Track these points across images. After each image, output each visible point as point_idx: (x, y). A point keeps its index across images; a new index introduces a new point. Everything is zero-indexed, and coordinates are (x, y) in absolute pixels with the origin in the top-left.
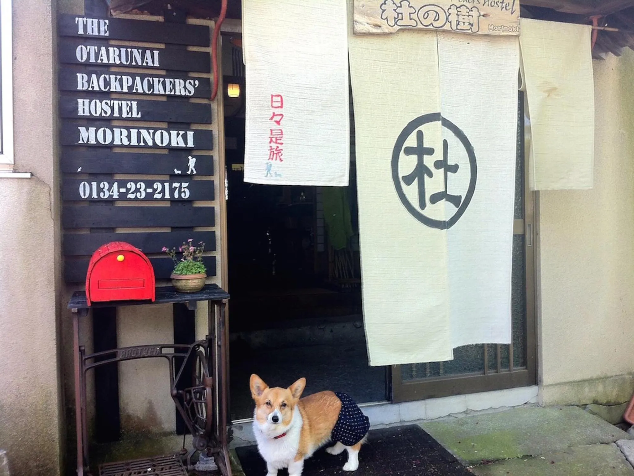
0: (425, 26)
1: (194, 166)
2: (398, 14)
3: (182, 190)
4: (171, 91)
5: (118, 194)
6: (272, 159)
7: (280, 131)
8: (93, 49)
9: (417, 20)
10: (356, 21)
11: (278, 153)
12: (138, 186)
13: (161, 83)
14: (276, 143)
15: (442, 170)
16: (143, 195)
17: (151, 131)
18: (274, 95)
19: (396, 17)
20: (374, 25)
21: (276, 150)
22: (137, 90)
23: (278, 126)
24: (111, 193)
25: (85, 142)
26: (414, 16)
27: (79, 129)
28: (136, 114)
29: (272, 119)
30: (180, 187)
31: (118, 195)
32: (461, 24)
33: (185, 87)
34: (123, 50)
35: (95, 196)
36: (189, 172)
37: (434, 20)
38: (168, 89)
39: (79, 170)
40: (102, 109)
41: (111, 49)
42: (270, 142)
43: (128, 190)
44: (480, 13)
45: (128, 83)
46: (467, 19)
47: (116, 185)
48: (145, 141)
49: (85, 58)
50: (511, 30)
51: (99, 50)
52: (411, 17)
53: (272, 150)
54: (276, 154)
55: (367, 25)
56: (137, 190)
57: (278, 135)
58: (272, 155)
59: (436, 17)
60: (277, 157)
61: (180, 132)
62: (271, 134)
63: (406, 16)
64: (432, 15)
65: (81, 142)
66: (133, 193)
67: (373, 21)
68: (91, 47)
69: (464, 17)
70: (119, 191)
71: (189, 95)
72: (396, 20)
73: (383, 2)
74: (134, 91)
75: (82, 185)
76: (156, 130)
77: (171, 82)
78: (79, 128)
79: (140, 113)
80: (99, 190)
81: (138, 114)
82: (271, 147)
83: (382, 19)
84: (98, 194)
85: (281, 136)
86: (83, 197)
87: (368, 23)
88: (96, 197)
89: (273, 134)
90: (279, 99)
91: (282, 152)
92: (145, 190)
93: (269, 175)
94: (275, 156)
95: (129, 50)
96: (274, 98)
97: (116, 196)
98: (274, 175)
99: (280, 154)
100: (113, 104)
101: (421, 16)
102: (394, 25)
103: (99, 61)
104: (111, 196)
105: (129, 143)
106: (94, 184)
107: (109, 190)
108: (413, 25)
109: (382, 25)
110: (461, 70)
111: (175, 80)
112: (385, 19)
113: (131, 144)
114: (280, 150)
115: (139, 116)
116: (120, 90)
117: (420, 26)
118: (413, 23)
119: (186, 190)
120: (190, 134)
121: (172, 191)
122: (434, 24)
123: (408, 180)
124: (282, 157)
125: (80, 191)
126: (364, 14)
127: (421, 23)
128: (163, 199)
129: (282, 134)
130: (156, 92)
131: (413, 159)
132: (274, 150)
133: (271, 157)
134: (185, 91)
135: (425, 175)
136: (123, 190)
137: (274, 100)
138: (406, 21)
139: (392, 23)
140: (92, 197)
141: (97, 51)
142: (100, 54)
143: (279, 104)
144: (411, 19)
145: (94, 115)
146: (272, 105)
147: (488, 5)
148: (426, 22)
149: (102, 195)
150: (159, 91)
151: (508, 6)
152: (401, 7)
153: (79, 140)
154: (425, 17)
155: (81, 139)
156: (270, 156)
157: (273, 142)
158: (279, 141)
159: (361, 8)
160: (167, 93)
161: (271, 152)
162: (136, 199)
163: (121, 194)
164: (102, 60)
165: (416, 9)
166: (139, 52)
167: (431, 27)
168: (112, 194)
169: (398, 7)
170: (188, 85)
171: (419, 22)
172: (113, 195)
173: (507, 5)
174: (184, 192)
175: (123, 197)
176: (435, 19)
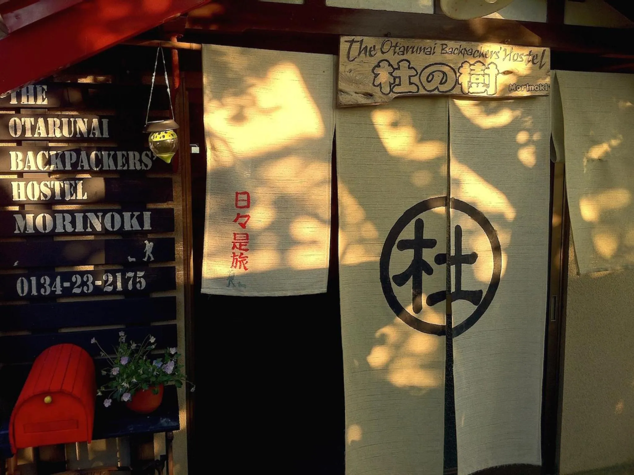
0: (428, 91)
1: (151, 251)
2: (395, 78)
3: (138, 280)
4: (123, 165)
5: (61, 289)
6: (235, 267)
7: (245, 236)
8: (28, 121)
9: (419, 84)
10: (341, 91)
11: (242, 261)
12: (85, 279)
13: (111, 156)
14: (240, 249)
15: (444, 266)
16: (91, 288)
17: (100, 214)
18: (238, 192)
19: (392, 81)
20: (364, 94)
21: (240, 257)
22: (82, 166)
23: (244, 230)
24: (53, 289)
25: (22, 231)
26: (415, 80)
27: (15, 217)
28: (82, 195)
29: (235, 221)
30: (135, 277)
31: (61, 291)
32: (474, 86)
33: (141, 161)
34: (65, 120)
35: (34, 292)
36: (145, 259)
37: (441, 83)
38: (120, 163)
39: (16, 264)
40: (41, 192)
41: (50, 120)
42: (233, 248)
43: (73, 284)
44: (498, 71)
45: (71, 160)
46: (481, 79)
47: (58, 279)
48: (92, 226)
49: (19, 133)
50: (538, 89)
51: (36, 122)
52: (411, 81)
53: (235, 258)
54: (240, 262)
55: (354, 94)
56: (84, 284)
57: (242, 240)
58: (235, 263)
59: (443, 79)
60: (240, 266)
61: (134, 213)
62: (235, 239)
63: (405, 80)
64: (438, 77)
65: (17, 232)
66: (79, 287)
67: (363, 89)
68: (26, 119)
69: (478, 77)
70: (62, 286)
71: (145, 169)
72: (392, 86)
73: (376, 64)
74: (79, 168)
75: (19, 281)
76: (105, 212)
77: (123, 155)
78: (14, 215)
79: (86, 193)
80: (40, 286)
81: (83, 195)
82: (234, 253)
83: (374, 86)
84: (38, 290)
85: (246, 241)
86: (21, 295)
87: (356, 93)
88: (36, 294)
89: (237, 238)
90: (245, 197)
91: (247, 260)
92: (93, 283)
93: (231, 284)
94: (238, 263)
95: (72, 120)
96: (239, 196)
97: (59, 292)
98: (237, 285)
99: (245, 262)
100: (54, 185)
101: (424, 79)
102: (390, 93)
103: (36, 135)
104: (53, 292)
105: (73, 229)
106: (34, 280)
107: (51, 285)
108: (413, 91)
109: (374, 94)
110: (478, 139)
111: (129, 152)
112: (377, 86)
113: (76, 230)
114: (244, 257)
115: (85, 197)
116: (62, 168)
117: (422, 92)
118: (414, 89)
119: (143, 280)
120: (147, 215)
121: (125, 281)
122: (439, 88)
123: (401, 279)
124: (246, 265)
125: (18, 288)
126: (351, 81)
127: (424, 88)
128: (115, 292)
129: (247, 239)
130: (106, 168)
131: (410, 254)
132: (238, 257)
133: (235, 265)
134: (141, 165)
135: (423, 272)
136: (67, 284)
137: (239, 199)
138: (404, 88)
139: (387, 90)
140: (32, 294)
141: (33, 124)
142: (38, 127)
143: (245, 204)
144: (411, 83)
145: (32, 199)
146: (236, 204)
147: (510, 60)
148: (430, 87)
149: (42, 291)
150: (109, 167)
151: (537, 58)
152: (399, 68)
153: (15, 230)
154: (430, 79)
155: (17, 228)
156: (233, 263)
157: (237, 248)
158: (243, 247)
159: (348, 74)
160: (119, 168)
161: (234, 259)
162: (83, 294)
163: (64, 289)
164: (39, 134)
165: (418, 71)
166: (84, 122)
167: (436, 92)
168: (55, 289)
169: (394, 69)
170: (144, 158)
171: (420, 87)
172: (56, 291)
173: (535, 58)
174: (140, 282)
175: (67, 292)
176: (441, 81)
